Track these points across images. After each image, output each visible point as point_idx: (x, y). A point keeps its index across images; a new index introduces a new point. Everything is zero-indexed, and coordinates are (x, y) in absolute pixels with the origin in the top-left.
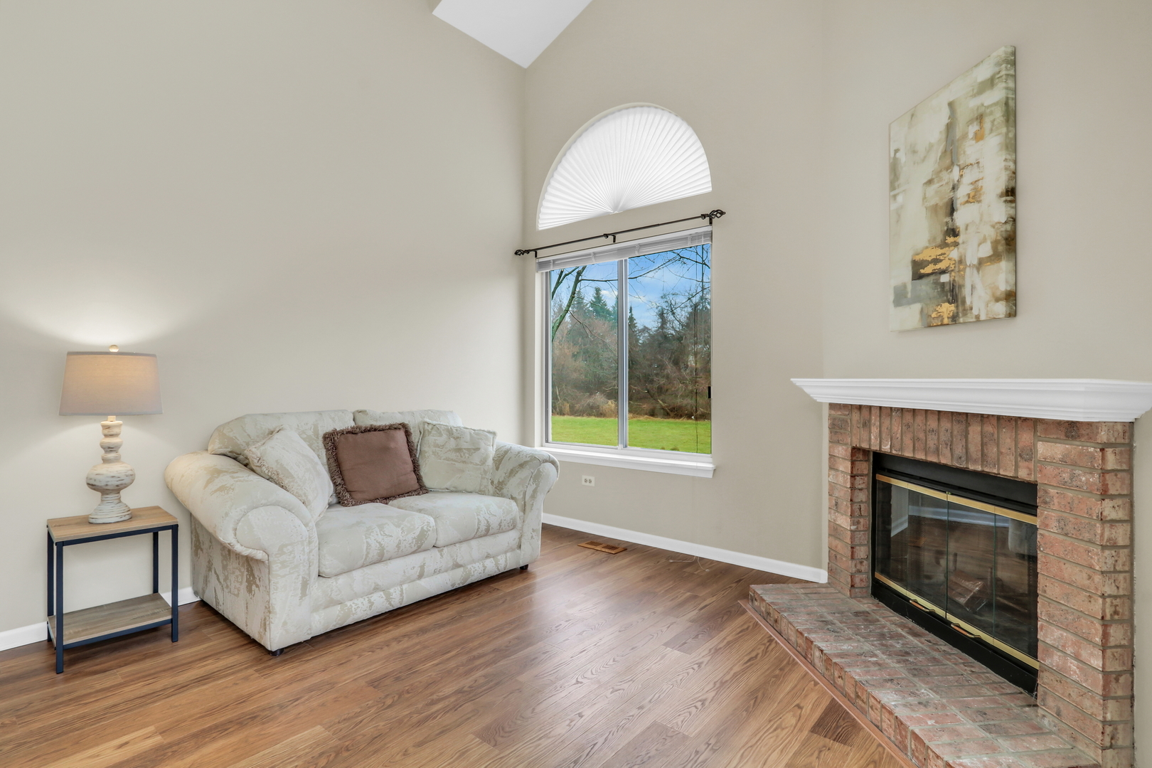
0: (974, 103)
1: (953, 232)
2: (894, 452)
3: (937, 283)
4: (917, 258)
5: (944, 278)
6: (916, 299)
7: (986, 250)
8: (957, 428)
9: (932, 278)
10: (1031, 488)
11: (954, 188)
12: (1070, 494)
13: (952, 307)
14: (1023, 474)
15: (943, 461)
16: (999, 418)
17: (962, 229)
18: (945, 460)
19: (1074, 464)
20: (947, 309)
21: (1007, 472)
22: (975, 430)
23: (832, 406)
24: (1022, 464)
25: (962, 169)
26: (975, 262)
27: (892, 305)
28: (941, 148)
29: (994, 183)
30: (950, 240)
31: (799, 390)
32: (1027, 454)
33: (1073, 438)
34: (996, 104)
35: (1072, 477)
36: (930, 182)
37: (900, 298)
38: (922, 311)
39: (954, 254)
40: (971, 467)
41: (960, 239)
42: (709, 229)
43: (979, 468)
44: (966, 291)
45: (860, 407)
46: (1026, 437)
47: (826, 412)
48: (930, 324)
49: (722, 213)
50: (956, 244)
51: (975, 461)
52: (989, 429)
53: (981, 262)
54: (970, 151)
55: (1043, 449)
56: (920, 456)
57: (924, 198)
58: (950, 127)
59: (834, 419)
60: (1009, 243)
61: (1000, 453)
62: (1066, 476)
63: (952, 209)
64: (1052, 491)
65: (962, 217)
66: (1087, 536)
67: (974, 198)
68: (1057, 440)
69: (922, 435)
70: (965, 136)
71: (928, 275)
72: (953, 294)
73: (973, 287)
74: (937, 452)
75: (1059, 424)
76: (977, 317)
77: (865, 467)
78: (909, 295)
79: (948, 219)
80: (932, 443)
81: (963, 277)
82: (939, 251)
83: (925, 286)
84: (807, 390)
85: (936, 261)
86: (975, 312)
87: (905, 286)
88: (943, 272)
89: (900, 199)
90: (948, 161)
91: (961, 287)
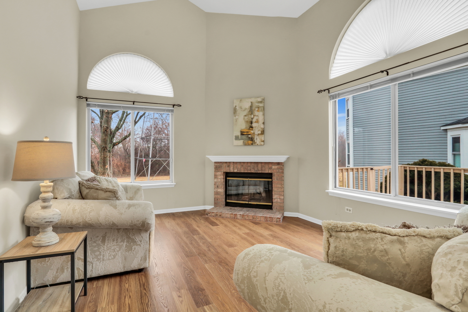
0: (257, 104)
1: (252, 127)
2: (238, 172)
3: (248, 137)
4: (242, 131)
5: (250, 136)
6: (241, 139)
7: (260, 132)
8: (255, 165)
9: (246, 135)
10: (271, 174)
11: (252, 119)
12: (278, 174)
13: (252, 142)
14: (270, 172)
15: (252, 172)
16: (265, 162)
17: (254, 127)
18: (253, 171)
19: (279, 169)
20: (250, 142)
21: (267, 172)
22: (260, 165)
23: (215, 163)
24: (269, 170)
25: (254, 116)
26: (257, 134)
27: (234, 140)
28: (249, 110)
29: (261, 120)
30: (251, 129)
31: (209, 159)
32: (271, 168)
33: (279, 165)
34: (262, 106)
35: (279, 171)
36: (246, 116)
37: (237, 138)
38: (243, 142)
39: (252, 132)
40: (259, 172)
41: (254, 129)
42: (173, 109)
43: (261, 172)
44: (255, 139)
45: (226, 163)
46: (270, 165)
48: (245, 144)
49: (181, 106)
50: (253, 130)
51: (260, 171)
52: (263, 165)
53: (258, 135)
54: (256, 113)
55: (273, 167)
56: (246, 171)
57: (244, 119)
58: (251, 107)
59: (217, 166)
60: (263, 132)
61: (265, 169)
62: (278, 171)
63: (252, 123)
64: (275, 174)
65: (254, 125)
66: (281, 179)
67: (257, 122)
68: (276, 165)
69: (246, 167)
70: (255, 110)
71: (245, 135)
72: (252, 139)
73: (257, 139)
74: (250, 170)
75: (276, 163)
76: (258, 144)
77: (223, 176)
78: (240, 138)
79: (251, 125)
80: (249, 168)
81: (254, 136)
82: (248, 130)
83: (244, 137)
85: (247, 132)
86: (257, 143)
87: (238, 136)
88: (249, 135)
89: (237, 117)
90: (251, 113)
91: (254, 138)
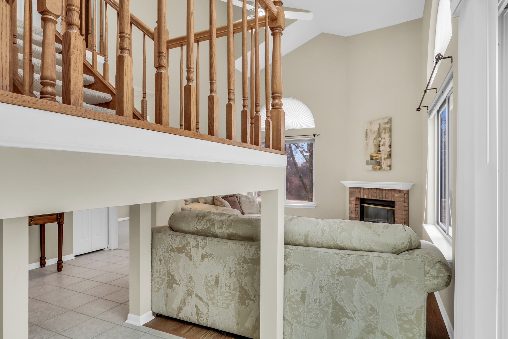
0: (384, 126)
1: (379, 151)
2: (367, 198)
3: (376, 161)
4: (372, 155)
5: (378, 160)
6: (371, 164)
7: (386, 156)
8: (381, 192)
9: (375, 160)
10: (393, 202)
11: (380, 142)
12: (400, 202)
13: (379, 167)
14: (392, 200)
15: (378, 199)
16: (388, 189)
17: (381, 151)
18: (378, 198)
19: (400, 197)
20: (378, 167)
21: (390, 200)
22: (384, 192)
23: (350, 188)
24: (392, 198)
25: (381, 138)
26: (384, 158)
27: (366, 165)
28: (377, 132)
29: (387, 144)
30: (379, 152)
31: (342, 184)
32: (393, 196)
33: (400, 193)
34: (388, 128)
35: (400, 199)
36: (374, 139)
37: (368, 163)
38: (373, 167)
39: (380, 156)
40: (383, 200)
41: (381, 153)
42: (314, 138)
43: (385, 200)
44: (382, 164)
45: (358, 188)
46: (393, 193)
47: (349, 189)
48: (374, 169)
49: (319, 135)
50: (380, 154)
51: (384, 198)
52: (386, 192)
53: (385, 159)
54: (383, 135)
55: (396, 195)
56: (373, 198)
57: (373, 142)
58: (379, 129)
59: (351, 191)
60: (390, 156)
61: (388, 196)
62: (399, 199)
63: (379, 146)
64: (397, 202)
65: (381, 148)
66: (402, 209)
67: (384, 145)
68: (398, 193)
69: (373, 194)
70: (382, 132)
71: (374, 159)
72: (379, 164)
73: (383, 163)
74: (376, 197)
75: (398, 190)
76: (384, 169)
77: (358, 202)
78: (370, 163)
79: (378, 148)
80: (375, 195)
81: (381, 161)
82: (377, 155)
83: (373, 161)
84: (344, 184)
85: (376, 156)
86: (384, 168)
87: (369, 161)
88: (377, 159)
89: (368, 140)
90: (378, 136)
91: (381, 163)
